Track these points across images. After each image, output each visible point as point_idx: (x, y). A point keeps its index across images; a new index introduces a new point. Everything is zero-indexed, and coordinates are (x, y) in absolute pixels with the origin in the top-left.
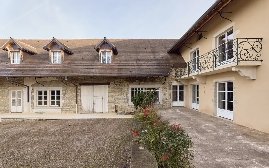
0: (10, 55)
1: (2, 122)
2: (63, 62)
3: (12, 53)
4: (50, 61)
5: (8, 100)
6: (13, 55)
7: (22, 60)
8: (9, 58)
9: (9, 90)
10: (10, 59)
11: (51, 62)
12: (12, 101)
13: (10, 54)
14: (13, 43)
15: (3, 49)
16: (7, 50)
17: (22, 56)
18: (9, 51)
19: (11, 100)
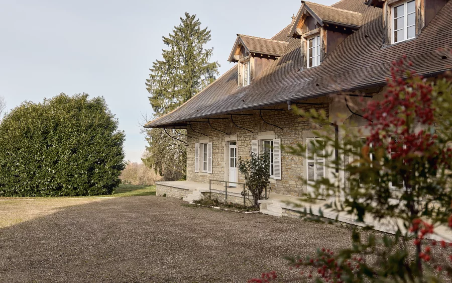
0: (303, 47)
1: (283, 216)
2: (422, 30)
3: (308, 42)
4: (386, 40)
5: (302, 164)
6: (311, 45)
7: (325, 54)
8: (302, 55)
9: (302, 138)
10: (303, 57)
11: (389, 42)
12: (307, 166)
13: (305, 44)
14: (308, 15)
15: (292, 34)
16: (299, 37)
17: (326, 43)
18: (302, 37)
19: (307, 164)
